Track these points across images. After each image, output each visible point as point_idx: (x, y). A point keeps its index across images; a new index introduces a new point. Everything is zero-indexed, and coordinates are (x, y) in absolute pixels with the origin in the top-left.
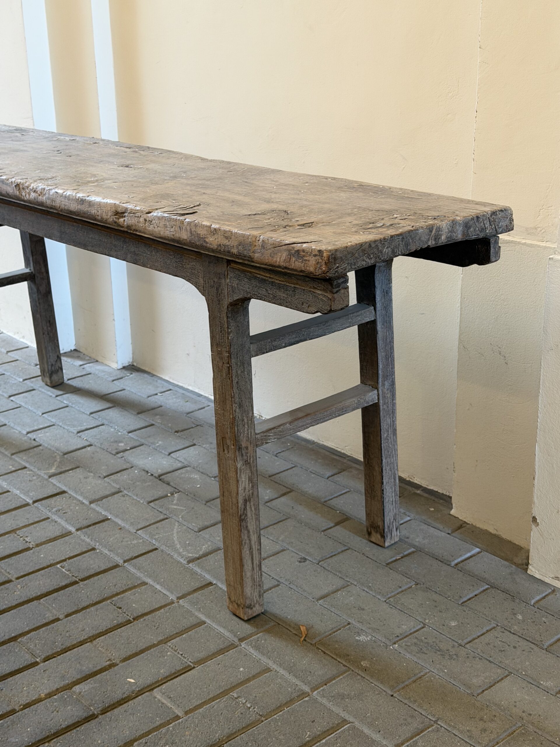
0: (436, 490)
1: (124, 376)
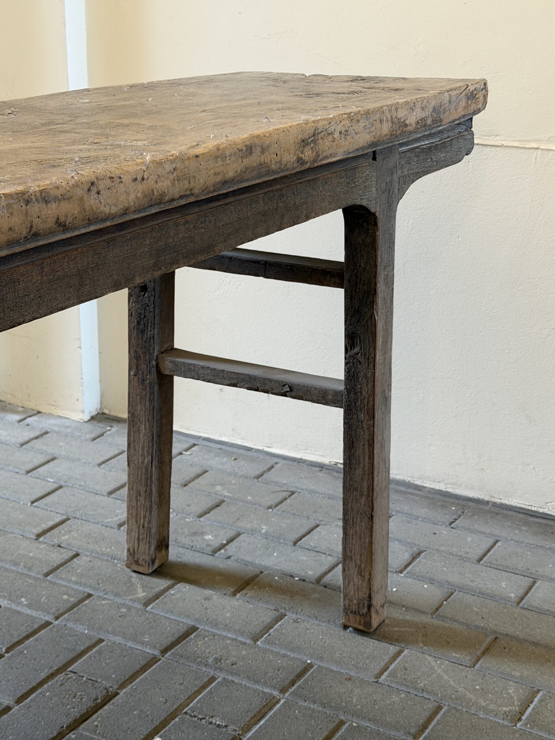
1: (104, 431)
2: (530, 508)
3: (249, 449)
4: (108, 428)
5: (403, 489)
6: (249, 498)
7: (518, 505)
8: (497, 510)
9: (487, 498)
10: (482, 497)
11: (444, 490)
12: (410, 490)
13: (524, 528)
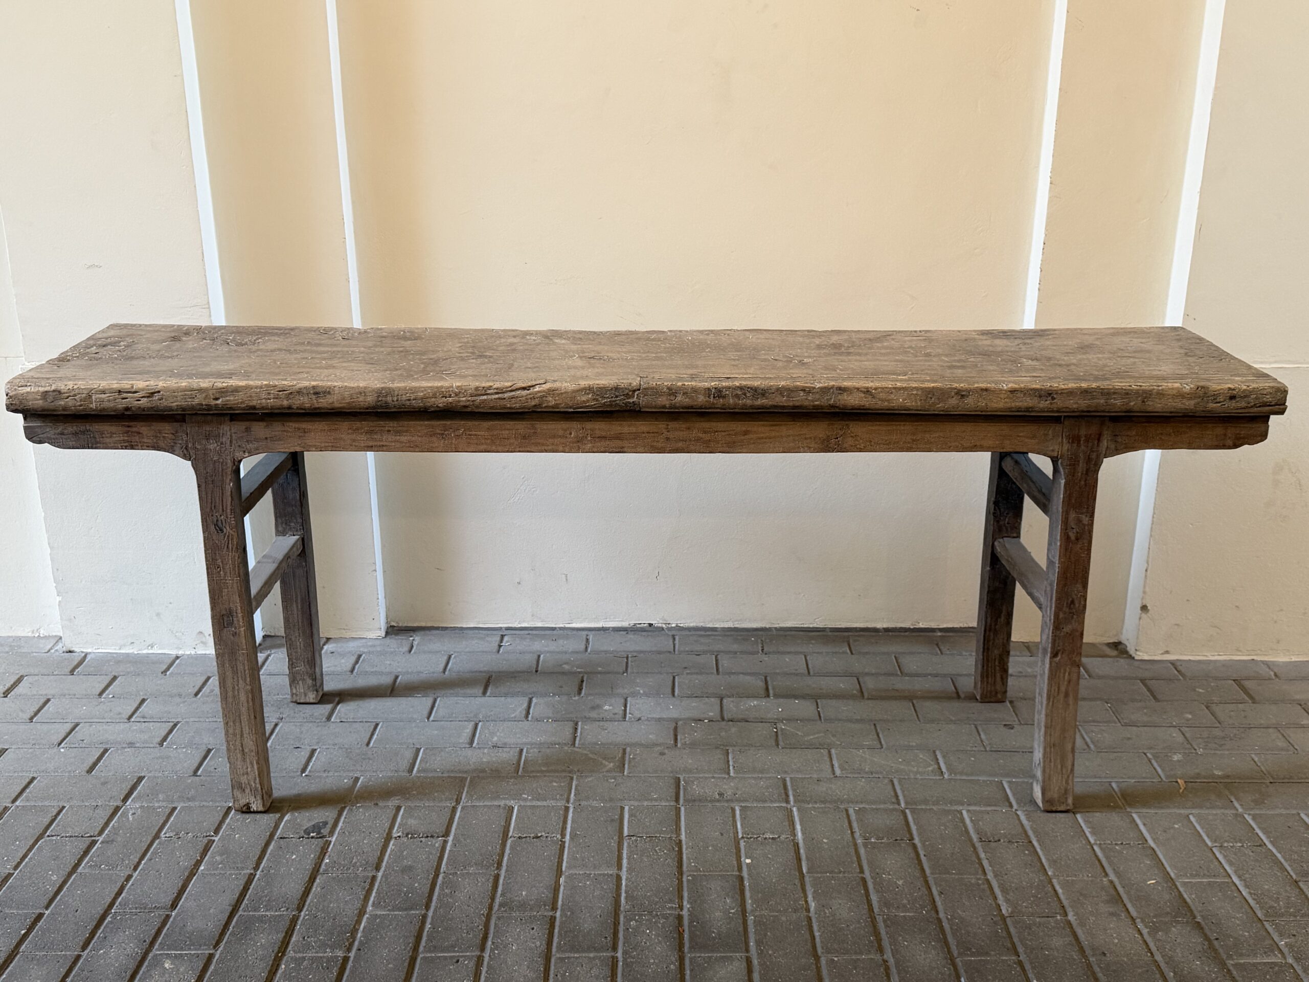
1: (410, 642)
2: (802, 626)
3: (553, 629)
4: (411, 639)
5: (703, 633)
6: (600, 669)
7: (793, 626)
8: (782, 633)
9: (768, 626)
10: (764, 626)
11: (732, 626)
12: (708, 633)
13: (813, 642)
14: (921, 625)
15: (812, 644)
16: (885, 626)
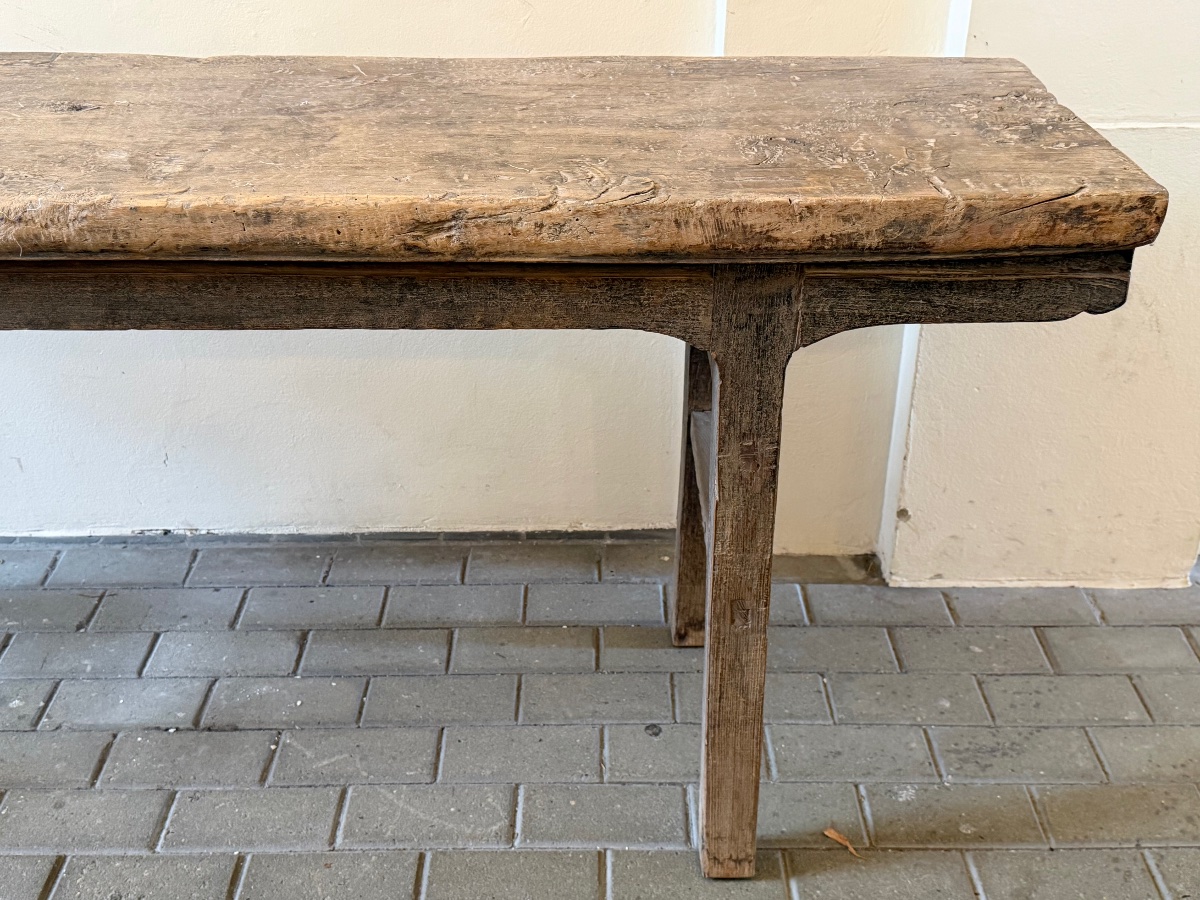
0: (630, 528)
2: (404, 530)
3: (10, 541)
8: (369, 543)
10: (345, 531)
11: (296, 532)
12: (253, 545)
14: (585, 527)
15: (407, 565)
16: (530, 529)
